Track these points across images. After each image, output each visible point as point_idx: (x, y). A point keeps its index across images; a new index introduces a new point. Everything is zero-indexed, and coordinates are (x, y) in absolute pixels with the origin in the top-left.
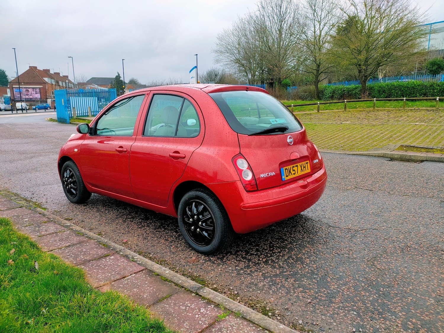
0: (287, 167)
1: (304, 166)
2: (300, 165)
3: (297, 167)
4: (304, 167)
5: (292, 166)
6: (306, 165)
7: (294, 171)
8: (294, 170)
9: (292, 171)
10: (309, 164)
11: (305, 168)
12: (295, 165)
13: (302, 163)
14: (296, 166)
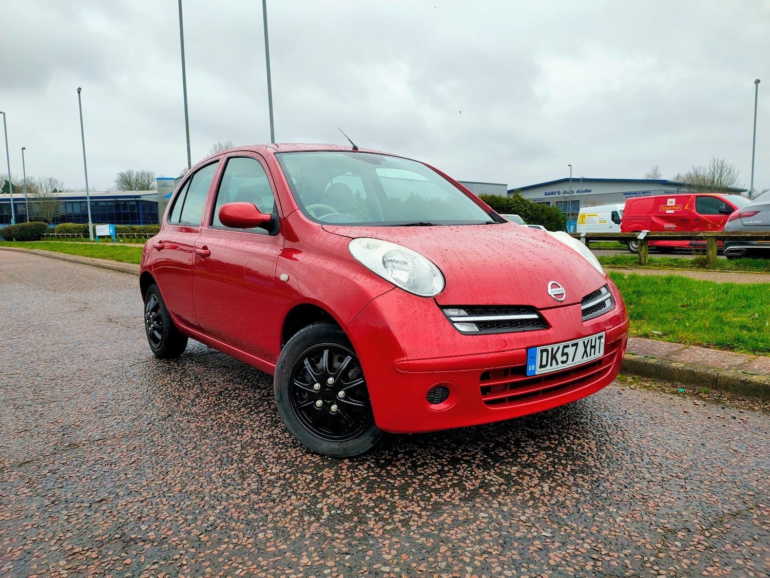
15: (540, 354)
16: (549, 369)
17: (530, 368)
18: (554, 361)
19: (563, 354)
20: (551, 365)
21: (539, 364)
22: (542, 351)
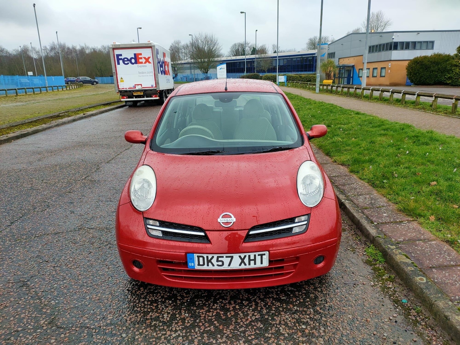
15: (197, 258)
16: (205, 267)
17: (190, 264)
18: (210, 264)
19: (218, 261)
20: (208, 265)
21: (197, 263)
22: (198, 257)
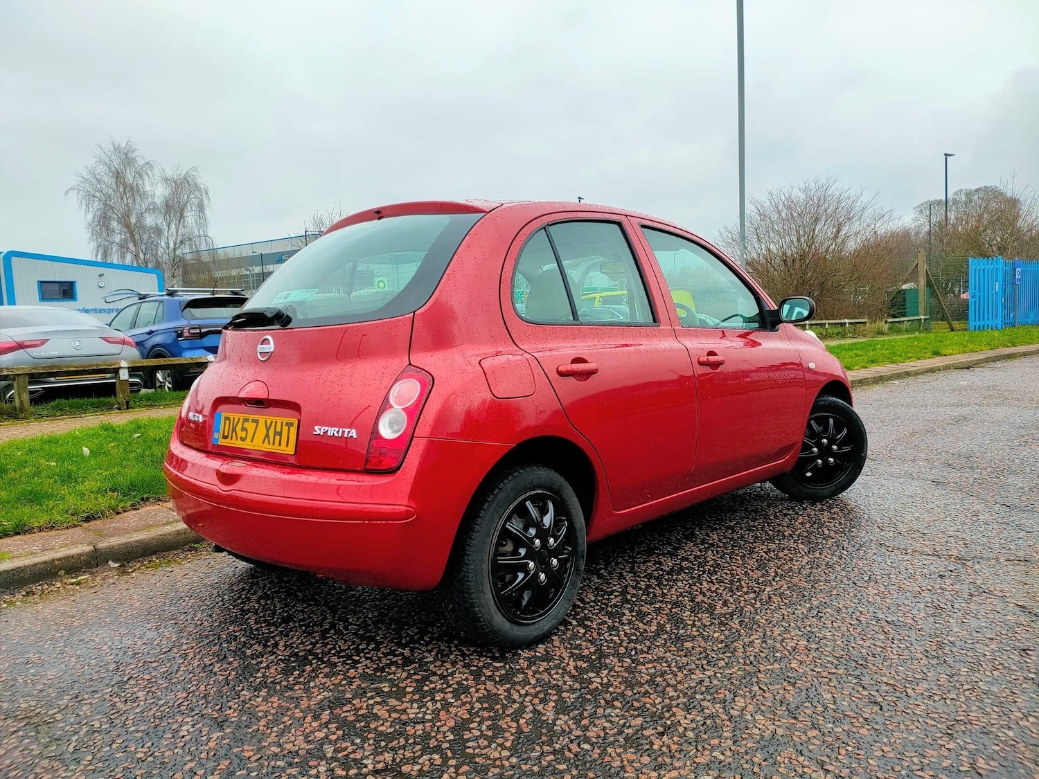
0: (231, 416)
1: (278, 430)
2: (266, 421)
3: (255, 424)
4: (276, 433)
5: (242, 417)
6: (285, 429)
7: (245, 433)
8: (244, 429)
9: (239, 428)
10: (294, 430)
11: (277, 438)
12: (251, 417)
13: (274, 419)
14: (253, 421)
